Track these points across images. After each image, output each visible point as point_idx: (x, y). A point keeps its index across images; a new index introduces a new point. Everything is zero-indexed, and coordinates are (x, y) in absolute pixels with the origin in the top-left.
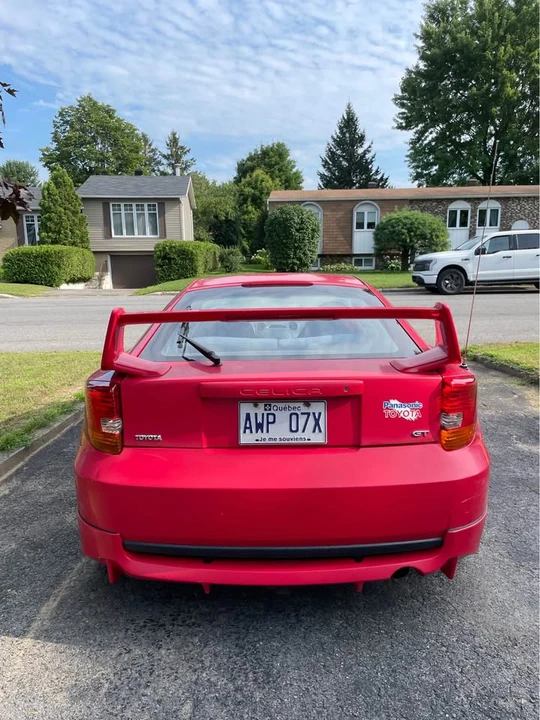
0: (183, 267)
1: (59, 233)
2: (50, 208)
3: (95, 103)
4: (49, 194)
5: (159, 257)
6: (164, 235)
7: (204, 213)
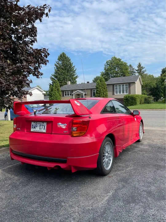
0: (132, 102)
1: (100, 94)
2: (98, 87)
3: (116, 58)
4: (98, 84)
5: (125, 99)
6: (130, 93)
7: (146, 86)
